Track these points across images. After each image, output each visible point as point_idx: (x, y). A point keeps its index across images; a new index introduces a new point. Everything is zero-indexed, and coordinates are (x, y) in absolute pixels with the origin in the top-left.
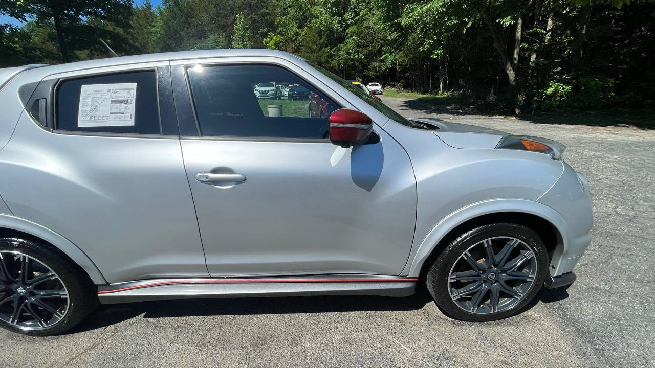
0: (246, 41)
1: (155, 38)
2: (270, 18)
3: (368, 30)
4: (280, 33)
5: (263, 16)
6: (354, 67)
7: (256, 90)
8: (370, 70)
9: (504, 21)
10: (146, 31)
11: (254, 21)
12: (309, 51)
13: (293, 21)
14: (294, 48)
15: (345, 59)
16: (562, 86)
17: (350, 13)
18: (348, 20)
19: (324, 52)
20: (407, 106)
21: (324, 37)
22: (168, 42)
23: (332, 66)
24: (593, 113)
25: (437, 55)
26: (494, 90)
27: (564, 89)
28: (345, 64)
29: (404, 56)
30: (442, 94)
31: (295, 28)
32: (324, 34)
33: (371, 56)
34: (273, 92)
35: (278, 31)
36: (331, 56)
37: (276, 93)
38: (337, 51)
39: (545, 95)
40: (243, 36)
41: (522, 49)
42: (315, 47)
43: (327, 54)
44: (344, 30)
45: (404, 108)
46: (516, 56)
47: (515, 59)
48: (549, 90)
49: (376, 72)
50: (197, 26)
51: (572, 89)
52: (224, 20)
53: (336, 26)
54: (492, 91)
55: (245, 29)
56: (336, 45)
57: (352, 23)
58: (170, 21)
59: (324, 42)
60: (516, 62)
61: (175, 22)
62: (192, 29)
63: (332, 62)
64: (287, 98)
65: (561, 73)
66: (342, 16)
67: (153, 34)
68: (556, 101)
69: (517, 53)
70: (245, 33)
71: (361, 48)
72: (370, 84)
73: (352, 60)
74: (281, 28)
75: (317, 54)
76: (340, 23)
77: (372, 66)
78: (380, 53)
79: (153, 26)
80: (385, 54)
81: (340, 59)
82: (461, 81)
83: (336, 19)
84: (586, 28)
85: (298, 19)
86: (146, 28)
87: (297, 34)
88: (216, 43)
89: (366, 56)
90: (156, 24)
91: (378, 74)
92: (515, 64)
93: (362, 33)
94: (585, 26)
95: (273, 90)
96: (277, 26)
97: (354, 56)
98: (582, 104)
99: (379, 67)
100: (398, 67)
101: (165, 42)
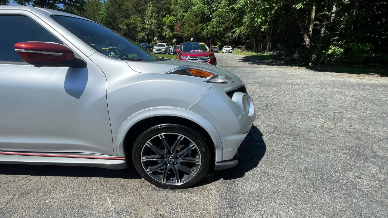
0: (153, 20)
1: (101, 17)
2: (167, 6)
3: (225, 13)
4: (173, 15)
5: (164, 5)
6: (216, 36)
7: (154, 49)
8: (226, 38)
9: (298, 6)
10: (96, 13)
11: (158, 8)
12: (190, 26)
13: (181, 8)
14: (181, 24)
15: (211, 31)
16: (338, 49)
17: (215, 3)
18: (214, 7)
19: (199, 27)
20: (242, 60)
21: (199, 18)
22: (108, 20)
23: (203, 35)
24: (356, 66)
25: (264, 29)
26: (298, 51)
27: (339, 50)
28: (211, 34)
29: (246, 30)
30: (267, 53)
31: (182, 12)
32: (199, 16)
33: (226, 30)
34: (164, 50)
35: (172, 14)
36: (202, 29)
37: (166, 50)
38: (207, 26)
39: (327, 54)
40: (151, 17)
41: (315, 25)
42: (193, 24)
43: (200, 28)
44: (211, 14)
45: (240, 61)
46: (311, 29)
47: (310, 31)
48: (329, 51)
49: (230, 39)
50: (125, 11)
51: (344, 50)
52: (141, 7)
53: (206, 11)
54: (297, 52)
55: (152, 13)
56: (206, 23)
57: (216, 9)
58: (110, 7)
59: (199, 21)
60: (311, 33)
61: (112, 8)
62: (122, 12)
63: (203, 33)
64: (172, 54)
65: (338, 40)
66: (210, 5)
67: (100, 15)
68: (334, 58)
69: (312, 27)
70: (153, 15)
71: (221, 25)
72: (225, 46)
73: (216, 32)
74: (174, 12)
75: (194, 28)
76: (209, 9)
77: (227, 35)
78: (232, 27)
79: (100, 10)
80: (235, 28)
81: (208, 31)
82: (278, 45)
83: (207, 7)
84: (356, 12)
85: (184, 7)
86: (96, 12)
87: (183, 16)
88: (136, 20)
89: (224, 30)
90: (102, 9)
91: (231, 40)
92: (310, 35)
93: (221, 16)
94: (355, 11)
95: (164, 49)
96: (172, 11)
97: (216, 30)
98: (349, 60)
99: (232, 36)
100: (242, 36)
101: (106, 20)
